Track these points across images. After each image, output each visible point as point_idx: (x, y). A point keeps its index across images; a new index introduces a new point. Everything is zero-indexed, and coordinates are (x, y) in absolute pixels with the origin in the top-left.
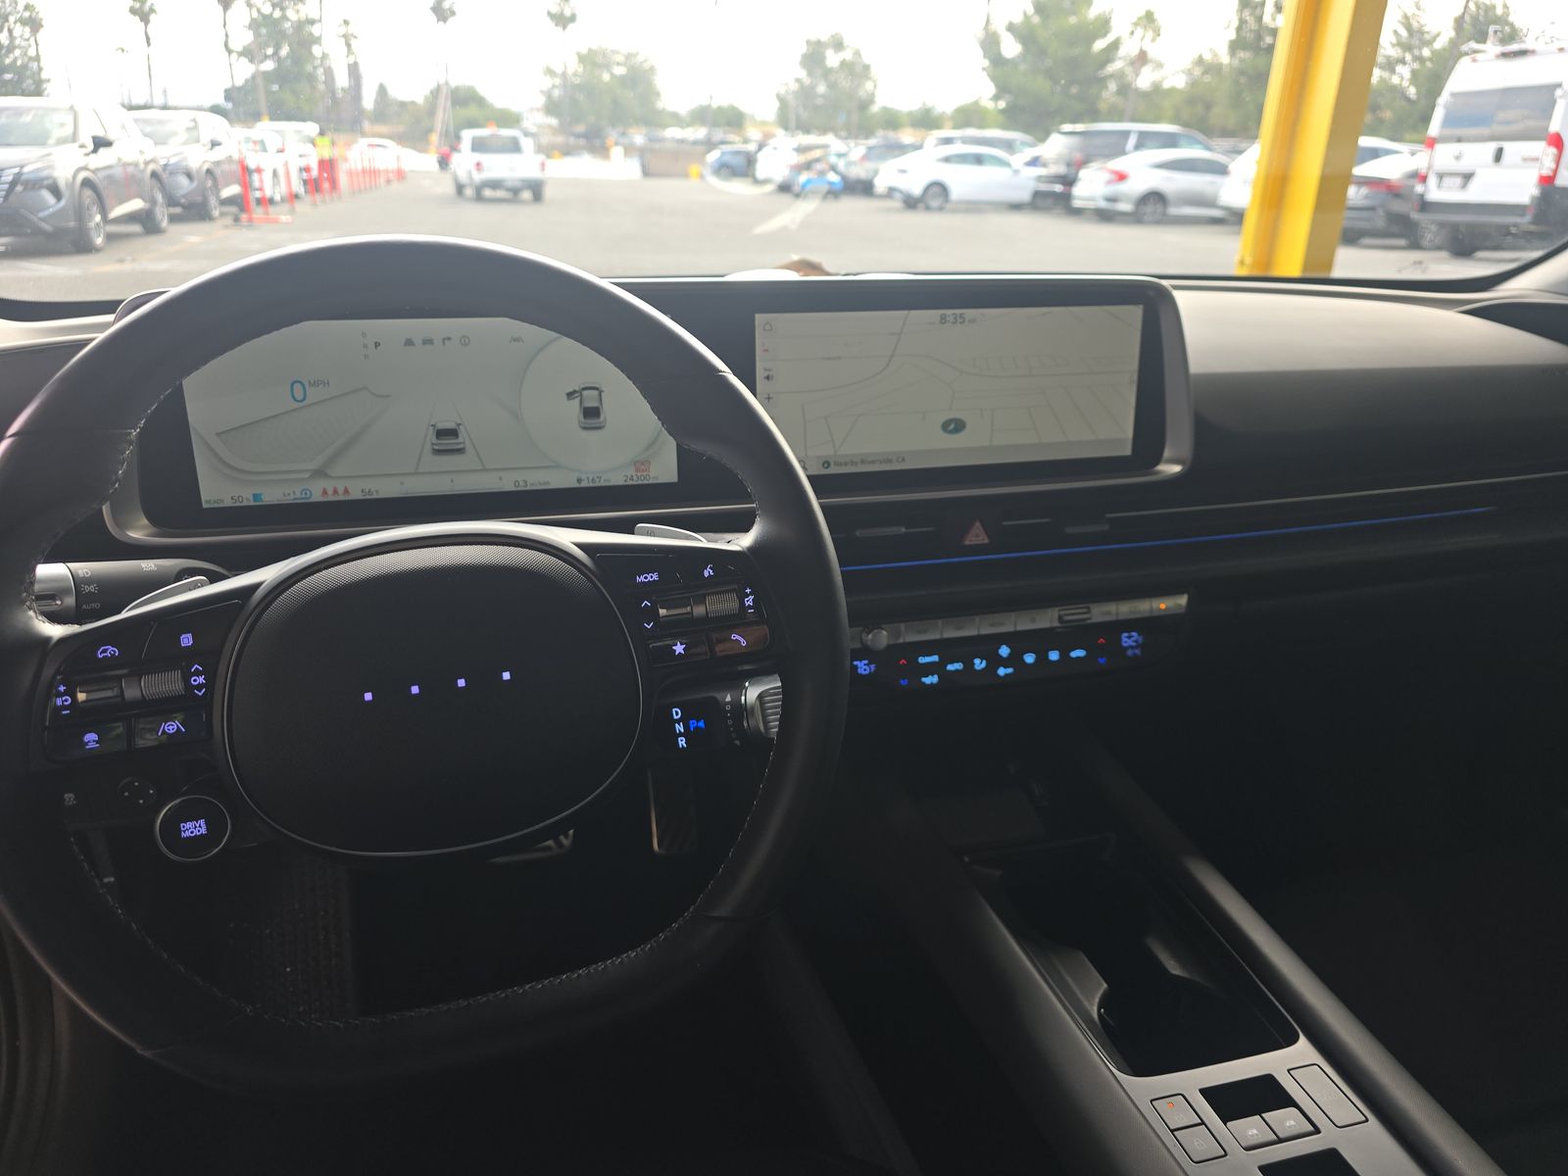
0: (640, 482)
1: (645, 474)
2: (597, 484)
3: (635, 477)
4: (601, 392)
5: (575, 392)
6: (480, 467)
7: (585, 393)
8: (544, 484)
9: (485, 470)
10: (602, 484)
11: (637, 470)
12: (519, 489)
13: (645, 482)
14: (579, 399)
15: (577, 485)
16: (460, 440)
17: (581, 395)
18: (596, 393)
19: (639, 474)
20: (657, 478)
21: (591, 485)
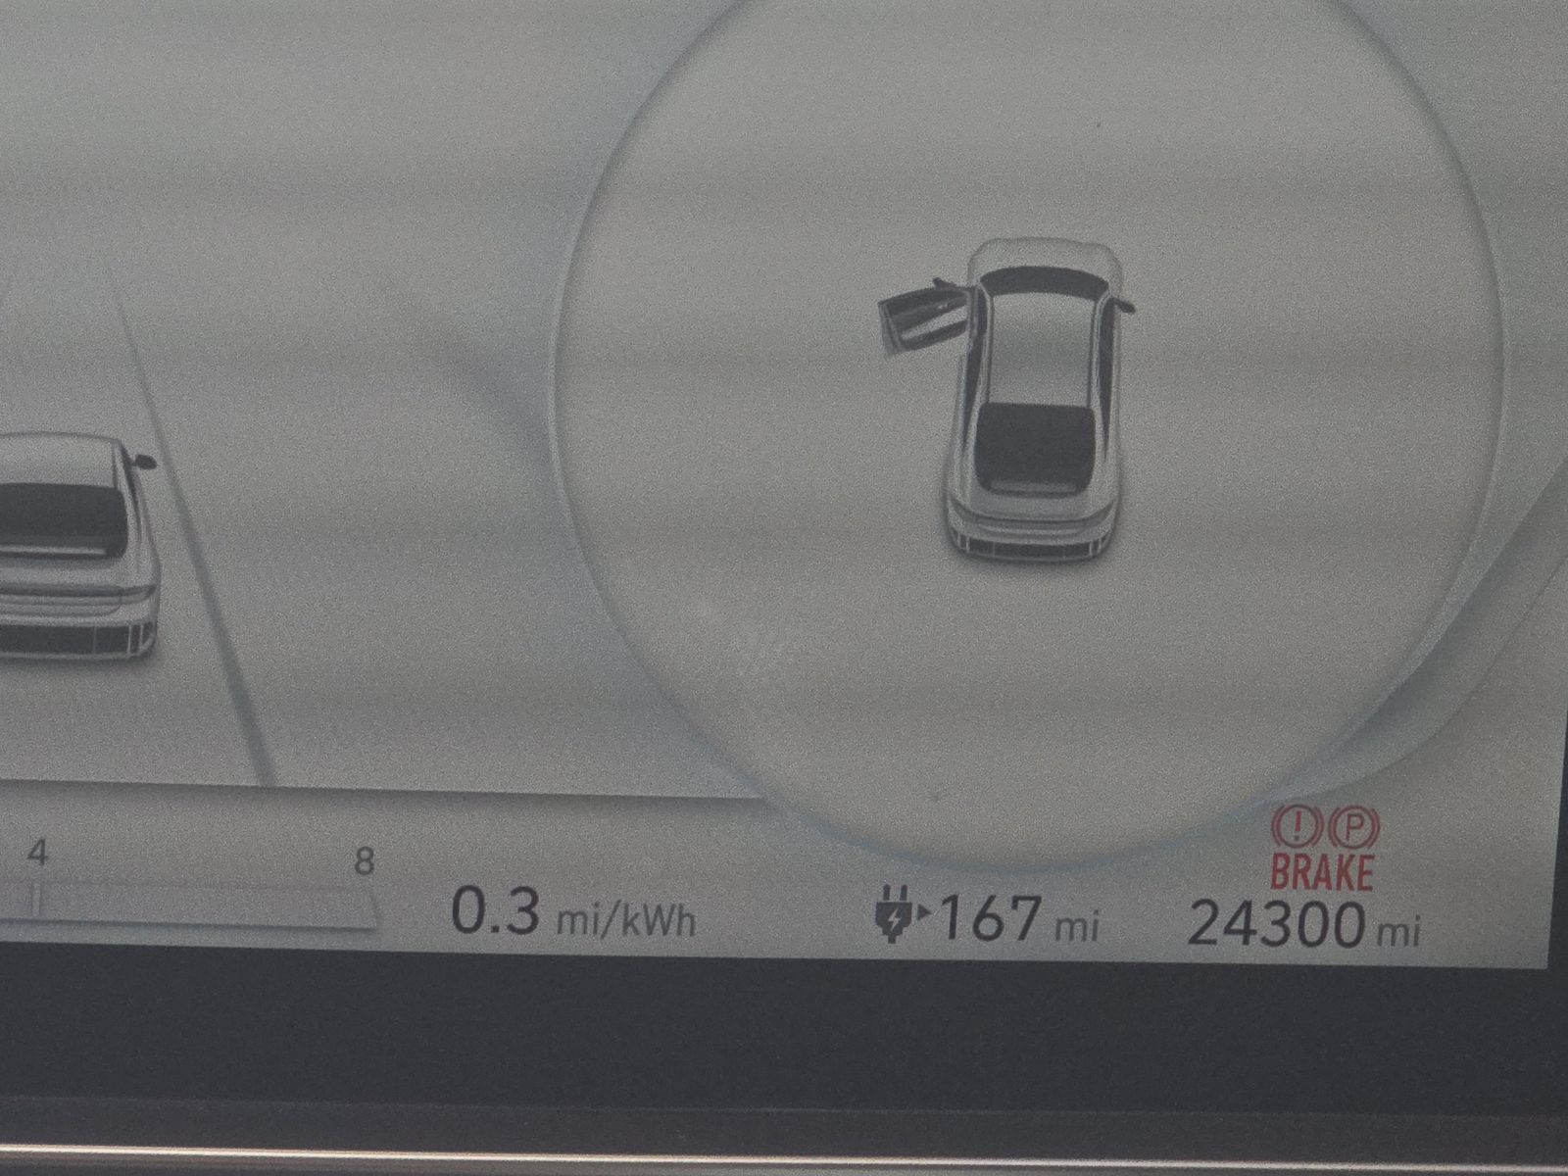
0: (1293, 953)
1: (1333, 900)
2: (1006, 949)
3: (1263, 921)
4: (1113, 310)
5: (942, 294)
6: (249, 780)
7: (1008, 307)
8: (659, 919)
9: (267, 792)
10: (1044, 946)
11: (1284, 871)
12: (483, 943)
13: (1330, 954)
14: (961, 344)
15: (871, 945)
16: (133, 569)
17: (981, 320)
18: (1079, 310)
19: (1296, 898)
20: (1412, 937)
21: (967, 948)
